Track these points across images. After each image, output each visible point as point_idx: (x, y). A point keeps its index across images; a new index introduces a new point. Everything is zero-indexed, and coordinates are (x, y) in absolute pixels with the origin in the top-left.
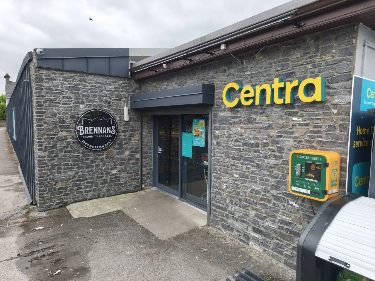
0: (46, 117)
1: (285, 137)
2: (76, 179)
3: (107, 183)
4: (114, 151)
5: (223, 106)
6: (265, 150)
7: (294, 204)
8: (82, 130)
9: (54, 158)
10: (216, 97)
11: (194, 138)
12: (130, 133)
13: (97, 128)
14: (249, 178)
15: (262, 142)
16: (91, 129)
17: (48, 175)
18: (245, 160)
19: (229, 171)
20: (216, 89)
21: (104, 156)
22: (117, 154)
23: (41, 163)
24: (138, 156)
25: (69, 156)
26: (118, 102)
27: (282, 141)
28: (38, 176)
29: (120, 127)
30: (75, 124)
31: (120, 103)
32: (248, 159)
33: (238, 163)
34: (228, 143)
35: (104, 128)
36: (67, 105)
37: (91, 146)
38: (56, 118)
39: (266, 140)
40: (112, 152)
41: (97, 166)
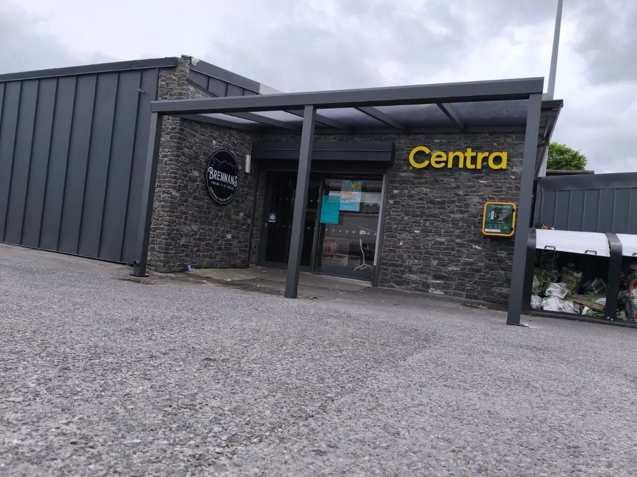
0: (184, 146)
1: (472, 195)
2: (197, 237)
3: (222, 249)
5: (405, 167)
6: (452, 207)
7: (477, 247)
8: (212, 173)
9: (184, 203)
10: (397, 158)
12: (247, 189)
13: (224, 174)
14: (433, 231)
15: (449, 200)
17: (176, 224)
18: (428, 216)
19: (408, 228)
20: (398, 150)
27: (468, 198)
30: (207, 164)
31: (244, 149)
34: (408, 202)
35: (230, 176)
37: (216, 196)
40: (230, 210)
41: (217, 224)
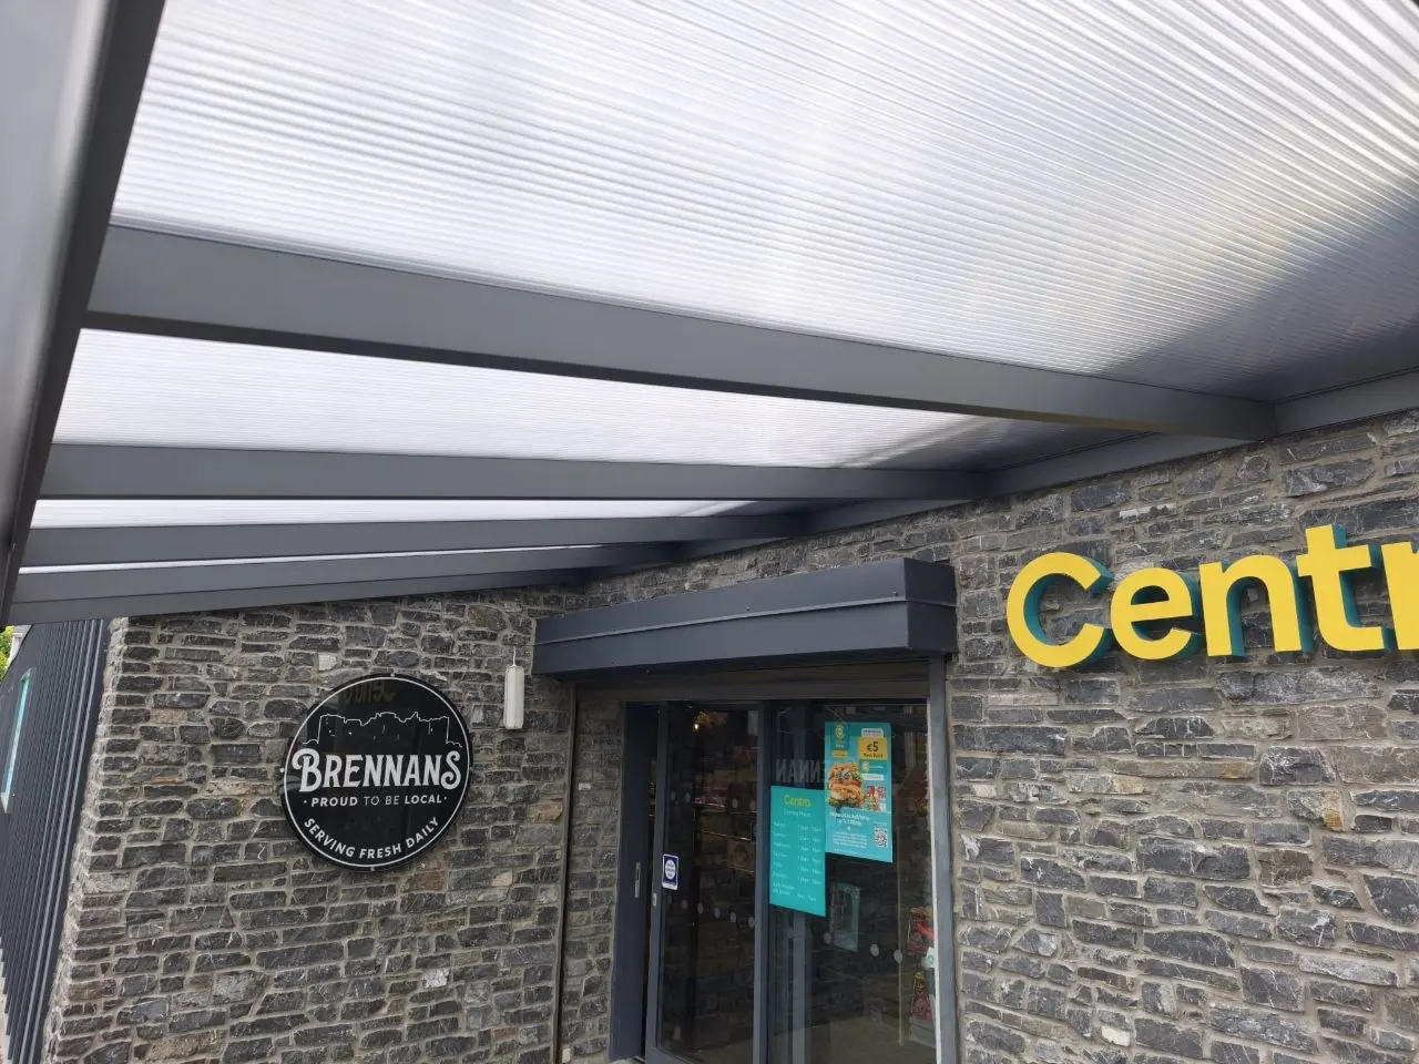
0: (157, 707)
2: (250, 1019)
3: (396, 1037)
4: (442, 871)
5: (1006, 665)
6: (1293, 897)
8: (314, 769)
9: (161, 909)
10: (963, 620)
11: (833, 814)
12: (525, 783)
13: (380, 758)
14: (1206, 1053)
15: (1265, 850)
16: (354, 763)
17: (116, 998)
18: (1163, 945)
19: (1068, 1007)
20: (964, 583)
21: (398, 898)
22: (458, 886)
23: (89, 933)
24: (551, 896)
25: (233, 898)
26: (484, 642)
27: (1397, 849)
28: (66, 1003)
29: (480, 758)
30: (284, 741)
31: (494, 650)
32: (1188, 944)
33: (1120, 963)
34: (1048, 851)
35: (414, 759)
36: (262, 654)
37: (340, 848)
38: (202, 713)
39: (1293, 839)
40: (436, 878)
41: (360, 948)
